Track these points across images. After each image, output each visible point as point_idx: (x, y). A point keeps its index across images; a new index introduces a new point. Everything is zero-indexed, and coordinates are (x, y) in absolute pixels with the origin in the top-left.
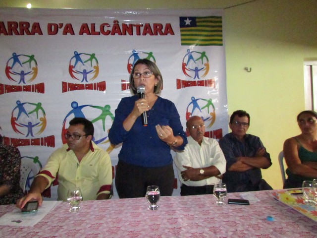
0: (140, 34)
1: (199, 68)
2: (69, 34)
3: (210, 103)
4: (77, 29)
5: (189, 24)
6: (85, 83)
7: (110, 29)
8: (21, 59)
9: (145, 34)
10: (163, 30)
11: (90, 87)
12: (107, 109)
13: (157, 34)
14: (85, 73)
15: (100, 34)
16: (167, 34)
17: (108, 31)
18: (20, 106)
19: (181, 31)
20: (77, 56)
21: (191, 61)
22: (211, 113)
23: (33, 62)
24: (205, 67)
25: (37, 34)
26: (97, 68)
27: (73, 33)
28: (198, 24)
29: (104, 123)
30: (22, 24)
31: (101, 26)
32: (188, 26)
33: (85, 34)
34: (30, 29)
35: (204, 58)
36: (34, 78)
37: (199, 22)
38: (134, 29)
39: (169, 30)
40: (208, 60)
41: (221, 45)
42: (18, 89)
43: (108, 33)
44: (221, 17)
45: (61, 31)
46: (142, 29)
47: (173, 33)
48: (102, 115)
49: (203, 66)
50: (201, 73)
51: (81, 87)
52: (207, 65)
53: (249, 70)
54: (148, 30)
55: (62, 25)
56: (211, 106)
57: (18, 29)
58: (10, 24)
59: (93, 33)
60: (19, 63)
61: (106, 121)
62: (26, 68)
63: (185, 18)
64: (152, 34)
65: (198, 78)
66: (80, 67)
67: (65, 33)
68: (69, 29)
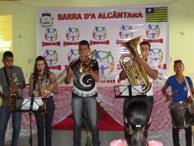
0: (126, 18)
1: (155, 33)
2: (93, 18)
3: (160, 50)
4: (97, 16)
5: (150, 11)
6: (100, 41)
7: (112, 15)
8: (73, 30)
9: (128, 17)
10: (137, 15)
11: (102, 43)
12: (110, 53)
13: (134, 17)
14: (100, 36)
15: (107, 18)
16: (139, 17)
17: (111, 16)
18: (72, 51)
19: (146, 15)
20: (97, 28)
21: (151, 30)
22: (161, 56)
23: (77, 32)
24: (158, 33)
25: (79, 19)
26: (105, 34)
27: (95, 18)
28: (155, 11)
29: (108, 60)
30: (73, 14)
31: (108, 14)
32: (150, 12)
33: (100, 18)
34: (77, 17)
35: (158, 28)
36: (78, 39)
37: (155, 10)
38: (123, 15)
39: (140, 15)
40: (159, 29)
41: (167, 21)
42: (71, 44)
43: (111, 17)
44: (167, 7)
45: (90, 17)
46: (127, 15)
47: (142, 17)
48: (107, 56)
49: (157, 32)
50: (155, 36)
51: (98, 43)
52: (159, 32)
53: (183, 34)
54: (130, 15)
55: (90, 14)
56: (160, 52)
57: (72, 17)
58: (68, 15)
59: (104, 17)
60: (72, 32)
61: (109, 59)
62: (75, 34)
63: (148, 9)
64: (131, 17)
65: (154, 38)
66: (98, 34)
67: (92, 18)
68: (93, 16)
